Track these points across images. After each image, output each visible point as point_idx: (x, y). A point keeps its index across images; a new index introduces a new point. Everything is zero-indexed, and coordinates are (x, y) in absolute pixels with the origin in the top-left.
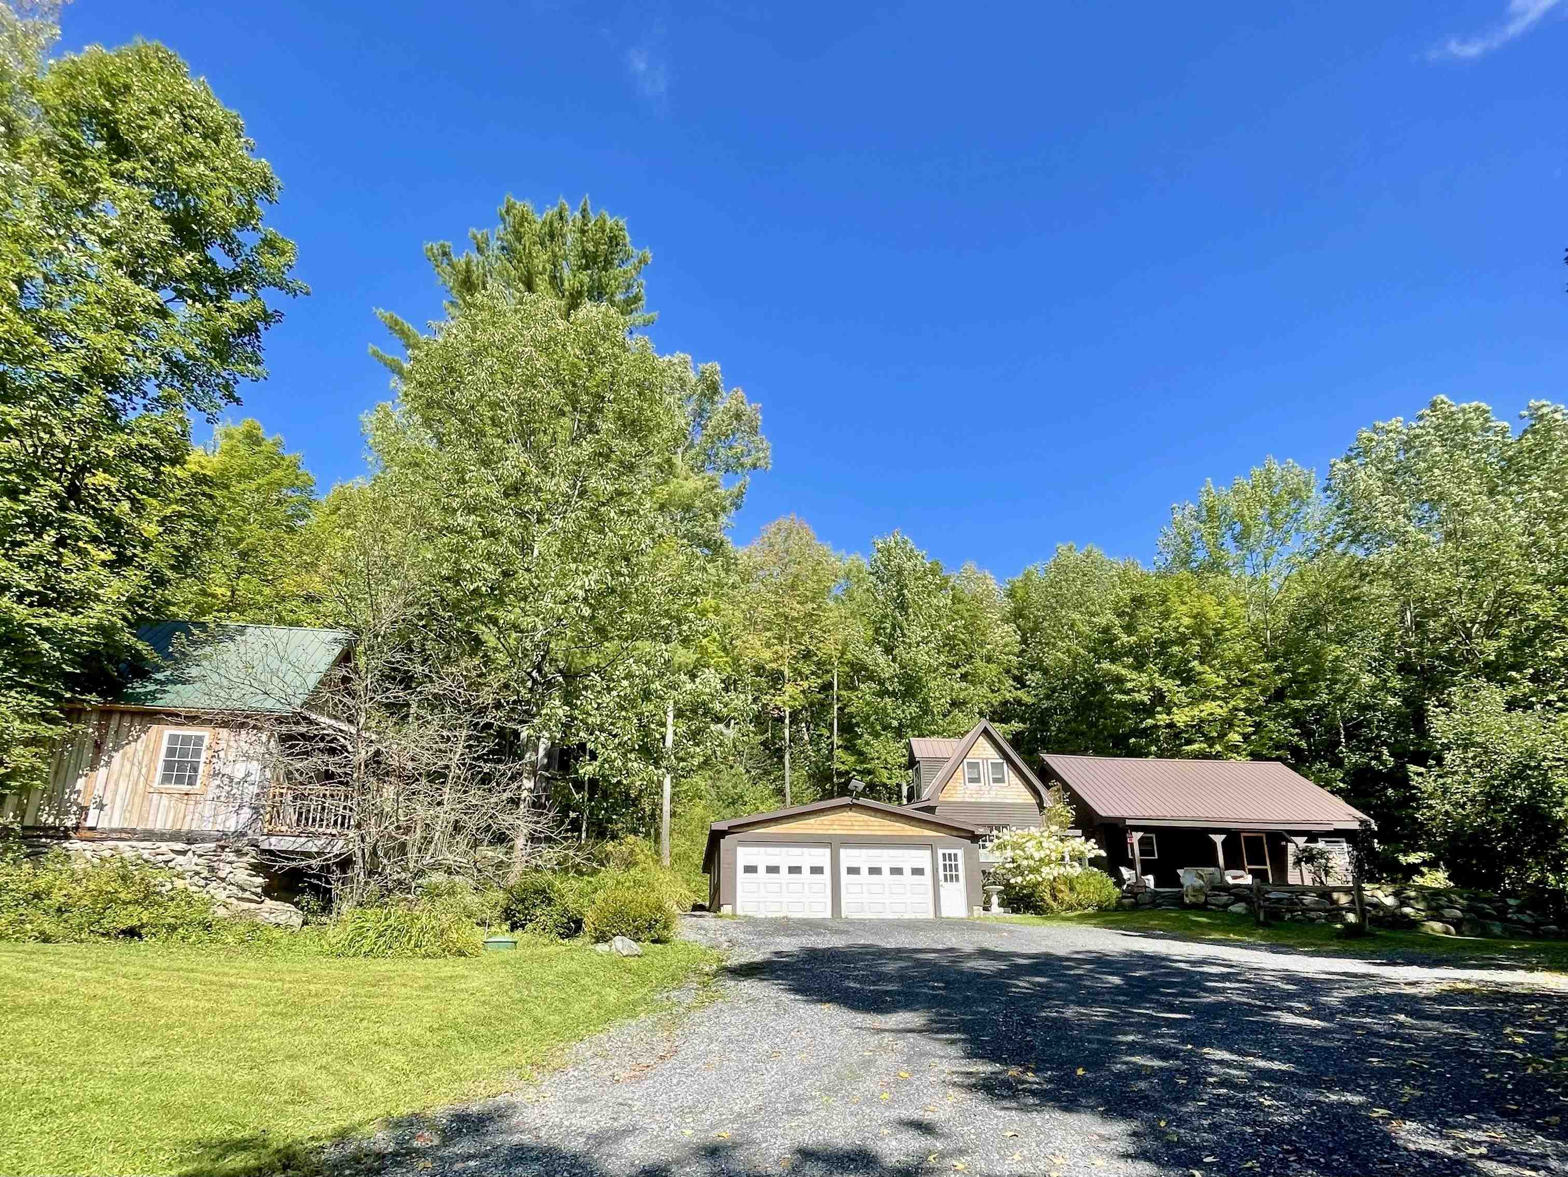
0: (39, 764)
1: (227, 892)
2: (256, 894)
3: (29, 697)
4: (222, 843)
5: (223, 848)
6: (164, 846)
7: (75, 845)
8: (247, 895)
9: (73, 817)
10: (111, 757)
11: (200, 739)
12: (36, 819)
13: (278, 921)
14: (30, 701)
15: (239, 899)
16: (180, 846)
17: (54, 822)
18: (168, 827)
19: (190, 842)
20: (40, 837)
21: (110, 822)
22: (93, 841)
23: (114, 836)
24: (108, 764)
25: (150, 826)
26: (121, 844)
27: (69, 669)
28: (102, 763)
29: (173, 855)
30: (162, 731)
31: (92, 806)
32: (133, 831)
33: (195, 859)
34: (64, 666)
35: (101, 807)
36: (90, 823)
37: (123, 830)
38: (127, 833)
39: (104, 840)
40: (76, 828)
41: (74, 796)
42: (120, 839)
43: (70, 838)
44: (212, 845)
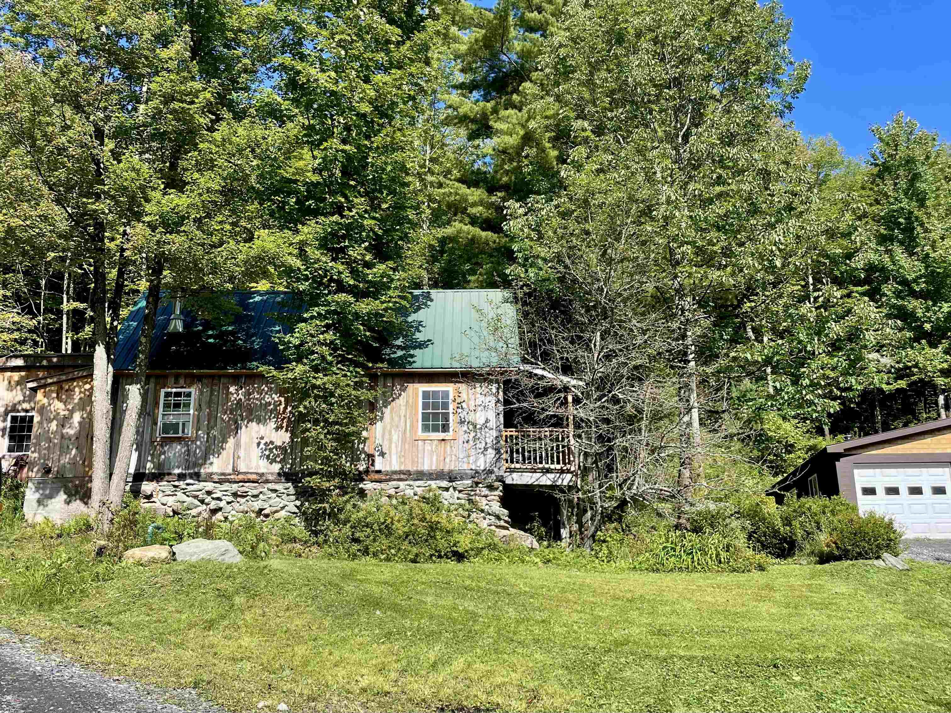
1: (487, 521)
2: (507, 522)
4: (476, 480)
5: (477, 484)
6: (434, 484)
7: (368, 485)
8: (502, 523)
9: (363, 463)
10: (382, 414)
11: (446, 393)
13: (527, 544)
15: (496, 527)
16: (445, 484)
18: (433, 468)
19: (452, 479)
21: (391, 466)
22: (381, 482)
23: (395, 477)
24: (382, 419)
25: (420, 468)
26: (402, 484)
28: (377, 418)
29: (440, 492)
30: (416, 388)
31: (376, 454)
32: (408, 473)
33: (457, 494)
35: (383, 454)
36: (376, 467)
37: (401, 472)
38: (404, 474)
39: (390, 480)
40: (367, 472)
41: (361, 446)
42: (400, 480)
43: (364, 480)
44: (469, 482)
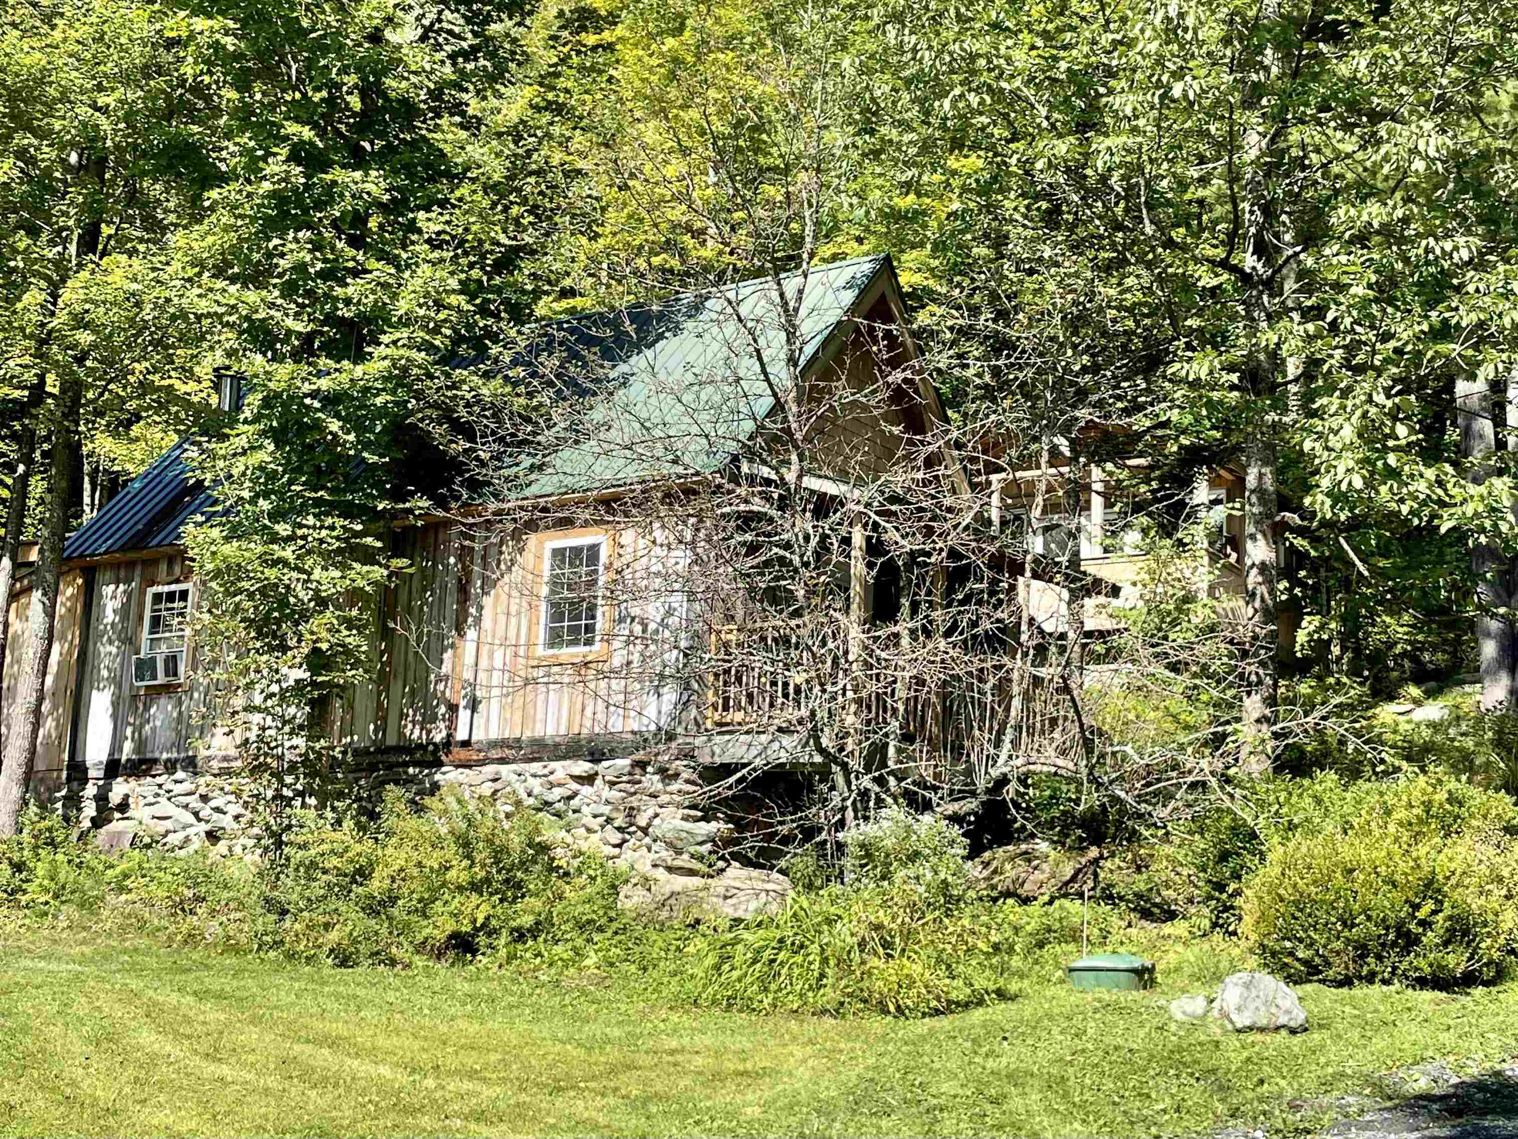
0: (353, 640)
1: (653, 856)
2: (701, 858)
3: (329, 521)
4: (640, 755)
5: (642, 765)
6: (562, 769)
7: (448, 776)
8: (684, 861)
9: (442, 725)
10: (480, 608)
11: (594, 550)
12: (401, 735)
13: (740, 914)
14: (332, 528)
15: (670, 869)
16: (582, 767)
17: (420, 737)
18: (563, 732)
19: (596, 757)
20: (406, 765)
21: (487, 730)
22: (469, 767)
23: (495, 754)
24: (478, 620)
25: (538, 733)
26: (505, 770)
27: (373, 459)
28: (470, 620)
29: (575, 786)
30: (541, 543)
31: (463, 703)
32: (516, 744)
33: (607, 793)
34: (365, 455)
35: (474, 705)
36: (461, 734)
37: (502, 744)
38: (510, 747)
39: (482, 763)
40: (448, 743)
41: (441, 687)
42: (503, 761)
43: (441, 764)
44: (624, 763)
